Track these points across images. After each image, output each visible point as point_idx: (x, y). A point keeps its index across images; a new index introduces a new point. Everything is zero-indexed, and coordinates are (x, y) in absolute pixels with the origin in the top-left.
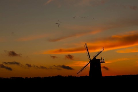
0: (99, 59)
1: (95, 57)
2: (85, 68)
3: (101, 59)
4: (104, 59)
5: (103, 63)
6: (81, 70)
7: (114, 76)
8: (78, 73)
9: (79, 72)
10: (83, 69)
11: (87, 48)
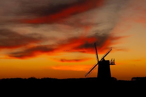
2: (92, 70)
4: (114, 60)
10: (91, 71)
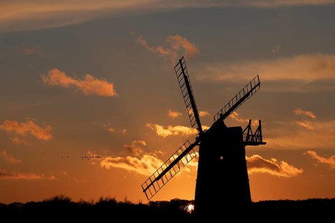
0: (239, 129)
1: (223, 116)
3: (249, 127)
4: (260, 128)
5: (256, 144)
6: (160, 176)
7: (298, 202)
8: (145, 187)
9: (149, 183)
11: (186, 77)
